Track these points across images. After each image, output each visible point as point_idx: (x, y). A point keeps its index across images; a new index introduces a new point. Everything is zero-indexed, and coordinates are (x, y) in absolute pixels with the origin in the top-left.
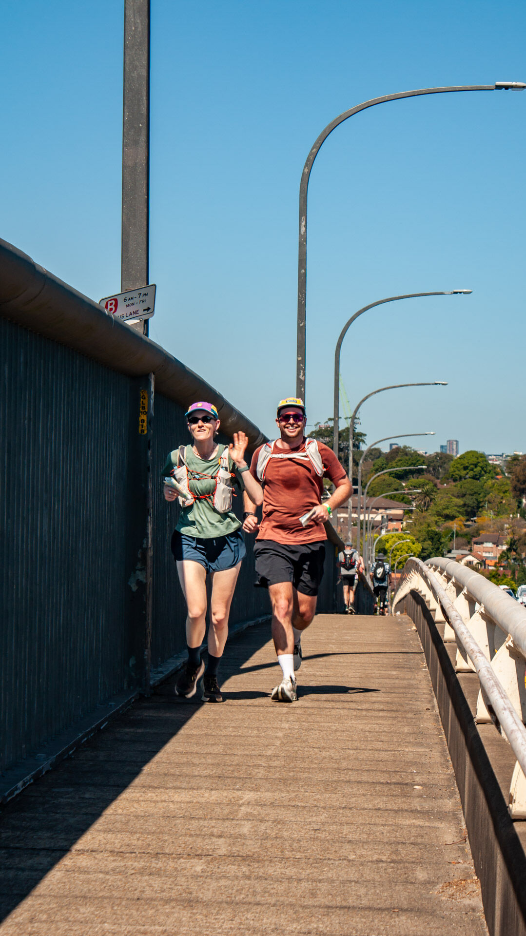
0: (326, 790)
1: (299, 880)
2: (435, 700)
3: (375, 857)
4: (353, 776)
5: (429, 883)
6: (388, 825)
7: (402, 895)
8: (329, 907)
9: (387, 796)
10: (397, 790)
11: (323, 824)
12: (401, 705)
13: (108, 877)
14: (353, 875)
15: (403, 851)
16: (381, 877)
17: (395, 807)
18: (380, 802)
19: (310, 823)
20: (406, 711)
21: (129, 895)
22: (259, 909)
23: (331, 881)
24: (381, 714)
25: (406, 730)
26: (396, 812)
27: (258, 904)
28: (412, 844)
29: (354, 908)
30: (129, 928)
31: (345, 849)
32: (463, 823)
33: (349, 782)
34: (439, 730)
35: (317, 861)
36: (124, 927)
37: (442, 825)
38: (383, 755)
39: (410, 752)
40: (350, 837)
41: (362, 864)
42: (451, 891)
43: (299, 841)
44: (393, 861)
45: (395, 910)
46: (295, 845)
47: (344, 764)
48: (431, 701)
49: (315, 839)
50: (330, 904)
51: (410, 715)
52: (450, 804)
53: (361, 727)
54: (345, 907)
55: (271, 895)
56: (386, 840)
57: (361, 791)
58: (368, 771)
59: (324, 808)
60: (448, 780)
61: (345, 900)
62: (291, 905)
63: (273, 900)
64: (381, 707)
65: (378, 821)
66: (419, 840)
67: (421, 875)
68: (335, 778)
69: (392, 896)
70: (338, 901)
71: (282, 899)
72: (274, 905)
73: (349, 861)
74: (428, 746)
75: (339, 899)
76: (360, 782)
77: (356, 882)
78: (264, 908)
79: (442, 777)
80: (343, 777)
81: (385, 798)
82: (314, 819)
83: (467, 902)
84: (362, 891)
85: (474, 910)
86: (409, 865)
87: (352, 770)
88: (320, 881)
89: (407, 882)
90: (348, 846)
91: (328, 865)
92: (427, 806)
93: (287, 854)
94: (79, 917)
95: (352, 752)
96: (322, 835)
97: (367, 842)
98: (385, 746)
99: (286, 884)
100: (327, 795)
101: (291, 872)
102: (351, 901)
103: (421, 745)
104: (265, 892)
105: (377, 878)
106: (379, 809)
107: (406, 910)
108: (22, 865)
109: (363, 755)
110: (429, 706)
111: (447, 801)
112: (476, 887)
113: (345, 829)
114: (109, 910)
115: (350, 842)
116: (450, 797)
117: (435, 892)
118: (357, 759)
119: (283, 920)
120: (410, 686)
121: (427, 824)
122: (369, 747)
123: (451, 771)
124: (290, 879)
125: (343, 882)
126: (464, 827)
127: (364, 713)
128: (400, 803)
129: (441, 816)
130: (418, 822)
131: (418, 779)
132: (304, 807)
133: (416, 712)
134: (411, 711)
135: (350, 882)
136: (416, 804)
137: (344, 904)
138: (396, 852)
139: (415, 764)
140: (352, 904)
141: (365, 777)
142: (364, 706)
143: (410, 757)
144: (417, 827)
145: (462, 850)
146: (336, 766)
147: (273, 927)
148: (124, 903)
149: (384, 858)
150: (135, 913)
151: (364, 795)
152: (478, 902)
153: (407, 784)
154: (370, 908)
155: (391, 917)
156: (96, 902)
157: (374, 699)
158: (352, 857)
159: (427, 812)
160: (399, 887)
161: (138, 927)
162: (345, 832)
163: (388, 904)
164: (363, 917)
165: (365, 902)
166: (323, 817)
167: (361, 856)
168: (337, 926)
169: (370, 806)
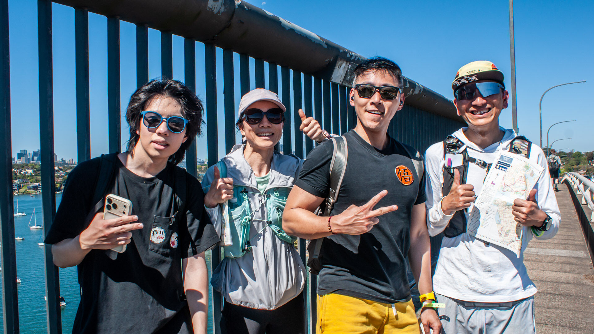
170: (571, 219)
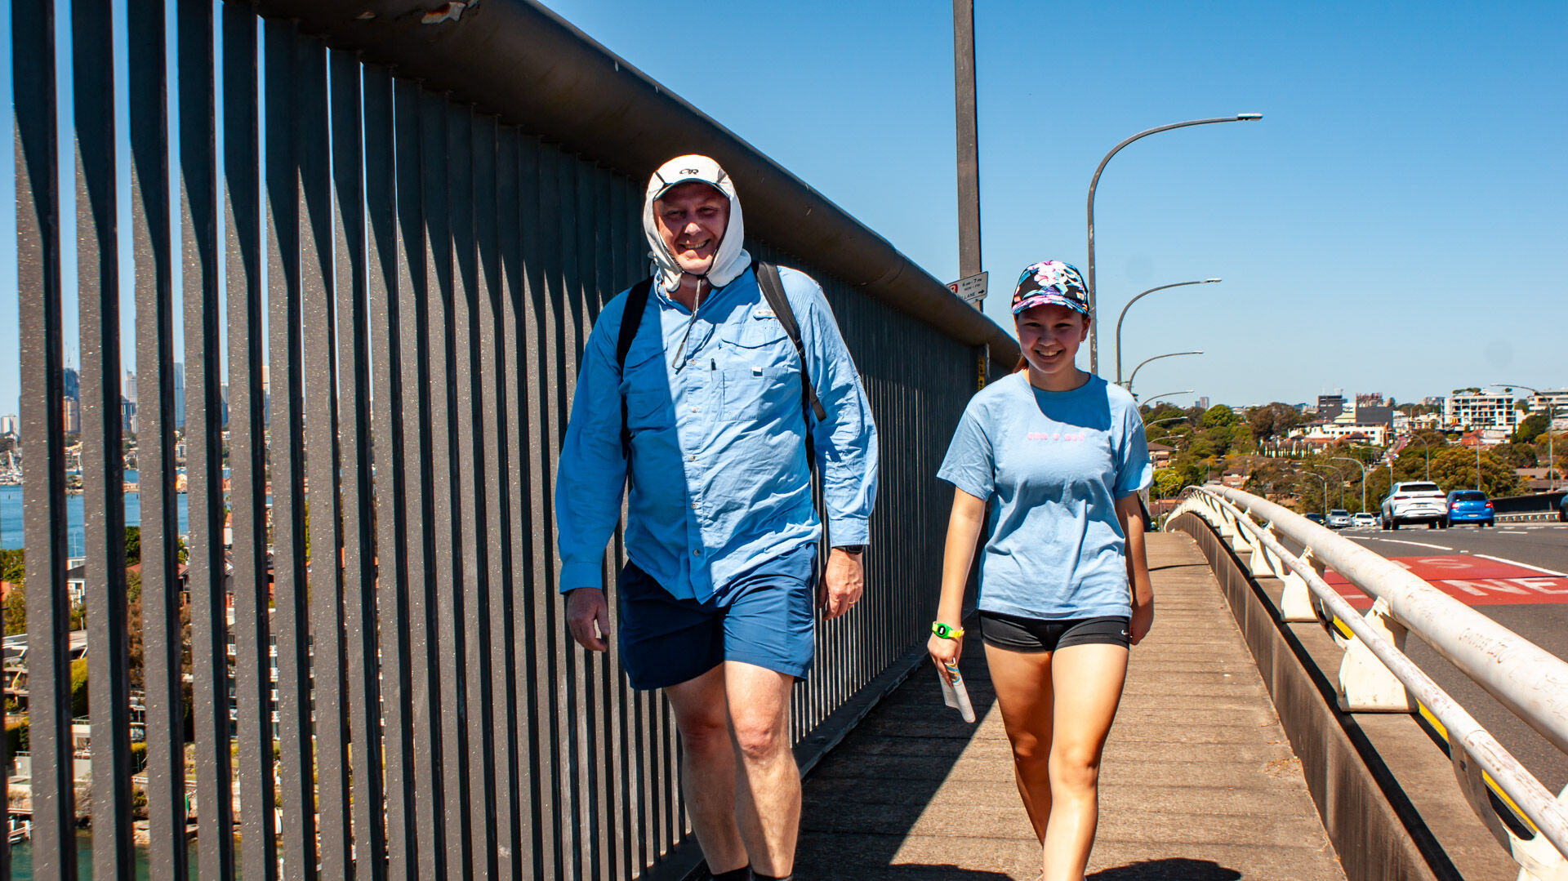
0: (1151, 680)
1: (1142, 762)
2: (1226, 600)
3: (1204, 739)
4: (1171, 667)
5: (1254, 763)
6: (1211, 710)
7: (1234, 775)
8: (1172, 787)
9: (1203, 684)
10: (1212, 679)
11: (1154, 710)
12: (1200, 605)
13: (978, 762)
14: (1188, 757)
15: (1228, 734)
16: (1212, 757)
17: (1212, 694)
18: (1198, 689)
19: (1142, 709)
20: (1203, 610)
21: (998, 779)
22: (1111, 789)
23: (1170, 762)
24: (1184, 613)
25: (1207, 625)
26: (1213, 697)
27: (1110, 785)
28: (1233, 726)
29: (1194, 787)
30: (1002, 809)
31: (1177, 733)
32: (1273, 706)
33: (1168, 672)
34: (1234, 625)
35: (1155, 744)
36: (997, 809)
37: (1255, 709)
38: (1193, 648)
39: (1215, 644)
40: (1179, 721)
41: (1193, 746)
42: (1276, 769)
43: (1136, 726)
44: (1219, 743)
45: (1230, 789)
46: (1133, 729)
47: (1162, 657)
48: (1223, 601)
49: (1150, 723)
50: (1173, 784)
51: (1208, 613)
52: (1258, 689)
53: (1169, 624)
54: (1186, 787)
55: (1119, 776)
56: (1210, 724)
57: (1180, 680)
58: (1183, 662)
59: (1152, 695)
60: (1251, 668)
61: (1185, 780)
62: (1138, 785)
63: (1122, 781)
64: (1183, 607)
65: (1200, 706)
66: (1239, 723)
67: (1247, 755)
68: (1157, 669)
69: (1225, 775)
70: (1179, 781)
71: (1130, 780)
72: (1124, 786)
73: (1182, 743)
74: (1228, 639)
75: (1179, 779)
76: (1178, 672)
77: (1192, 763)
78: (1115, 789)
79: (1246, 665)
80: (1163, 668)
81: (1201, 686)
82: (1145, 706)
83: (1291, 779)
84: (1198, 771)
85: (1299, 786)
86: (1234, 746)
87: (1170, 661)
88: (1160, 763)
89: (1236, 762)
90: (1178, 730)
91: (1164, 748)
92: (1238, 691)
93: (1128, 738)
94: (958, 799)
95: (1166, 646)
96: (1155, 720)
97: (1194, 726)
98: (1193, 641)
99: (1131, 766)
100: (1153, 684)
101: (1134, 754)
102: (1190, 781)
103: (1223, 638)
104: (1114, 774)
105: (1209, 759)
106: (1198, 696)
107: (1240, 788)
108: (905, 752)
109: (1177, 648)
110: (1222, 605)
111: (1254, 687)
112: (1297, 766)
113: (1174, 714)
114: (982, 792)
115: (1179, 725)
116: (1257, 683)
117: (1262, 769)
118: (1171, 652)
119: (1133, 800)
120: (1203, 589)
121: (1242, 708)
122: (1180, 641)
123: (1253, 661)
124: (1134, 761)
125: (1180, 763)
126: (1274, 710)
127: (1170, 612)
128: (1214, 690)
129: (1252, 701)
130: (1234, 707)
131: (1226, 668)
132: (1135, 695)
133: (1212, 610)
134: (1209, 610)
135: (1187, 762)
136: (1229, 690)
137: (1185, 783)
138: (1220, 734)
139: (1221, 655)
140: (1191, 784)
141: (1181, 668)
142: (1169, 607)
143: (1215, 649)
144: (1235, 710)
145: (1277, 731)
146: (1155, 658)
147: (1126, 806)
148: (994, 786)
149: (1211, 740)
150: (1004, 794)
151: (1183, 683)
152: (1301, 779)
153: (1217, 673)
154: (1208, 787)
155: (1229, 796)
156: (971, 785)
157: (1176, 601)
158: (1184, 740)
159: (1240, 697)
160: (1230, 767)
161: (1010, 809)
162: (1174, 717)
163: (1222, 783)
164: (1204, 796)
165: (1202, 782)
166: (1153, 704)
167: (1191, 739)
168: (1182, 804)
169: (1191, 693)
170: (1263, 791)
